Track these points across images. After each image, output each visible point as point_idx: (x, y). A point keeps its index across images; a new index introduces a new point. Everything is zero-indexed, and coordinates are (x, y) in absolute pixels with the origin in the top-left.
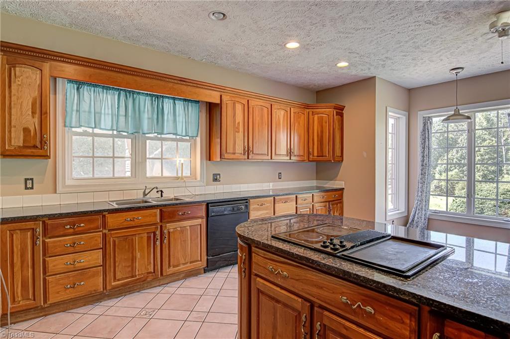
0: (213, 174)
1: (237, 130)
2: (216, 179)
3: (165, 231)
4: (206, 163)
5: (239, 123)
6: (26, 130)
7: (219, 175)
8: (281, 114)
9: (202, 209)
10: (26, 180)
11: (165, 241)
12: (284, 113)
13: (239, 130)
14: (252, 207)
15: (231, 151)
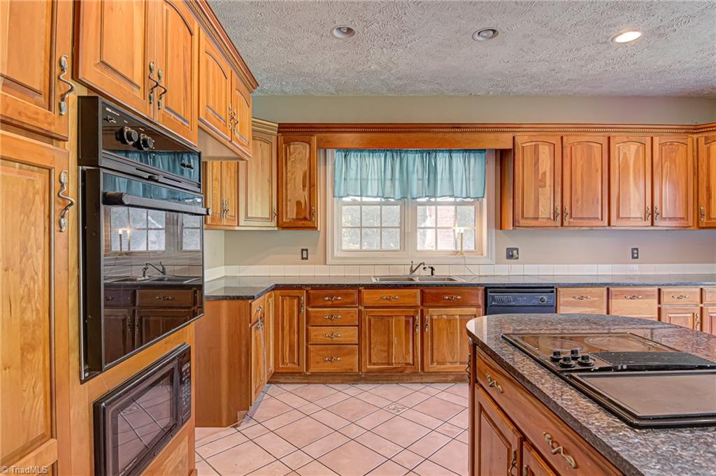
0: (508, 249)
1: (542, 184)
2: (511, 255)
3: (427, 317)
4: (496, 233)
5: (544, 174)
6: (299, 203)
7: (517, 249)
8: (629, 150)
9: (477, 295)
10: (303, 250)
11: (427, 329)
12: (638, 147)
13: (545, 183)
14: (561, 299)
15: (531, 215)
